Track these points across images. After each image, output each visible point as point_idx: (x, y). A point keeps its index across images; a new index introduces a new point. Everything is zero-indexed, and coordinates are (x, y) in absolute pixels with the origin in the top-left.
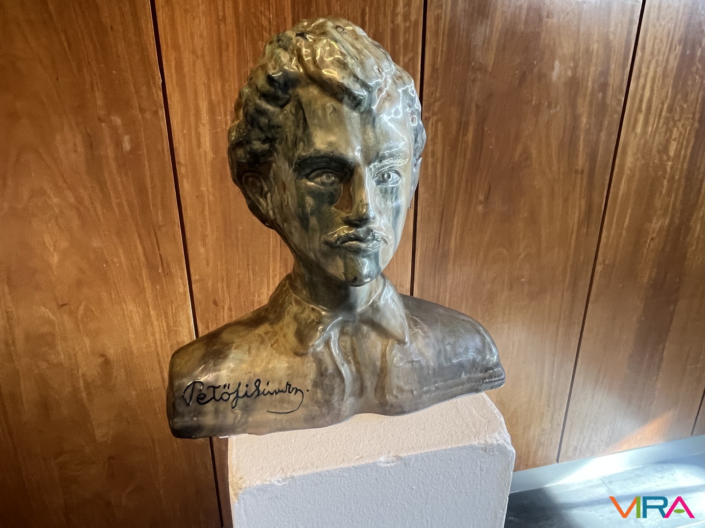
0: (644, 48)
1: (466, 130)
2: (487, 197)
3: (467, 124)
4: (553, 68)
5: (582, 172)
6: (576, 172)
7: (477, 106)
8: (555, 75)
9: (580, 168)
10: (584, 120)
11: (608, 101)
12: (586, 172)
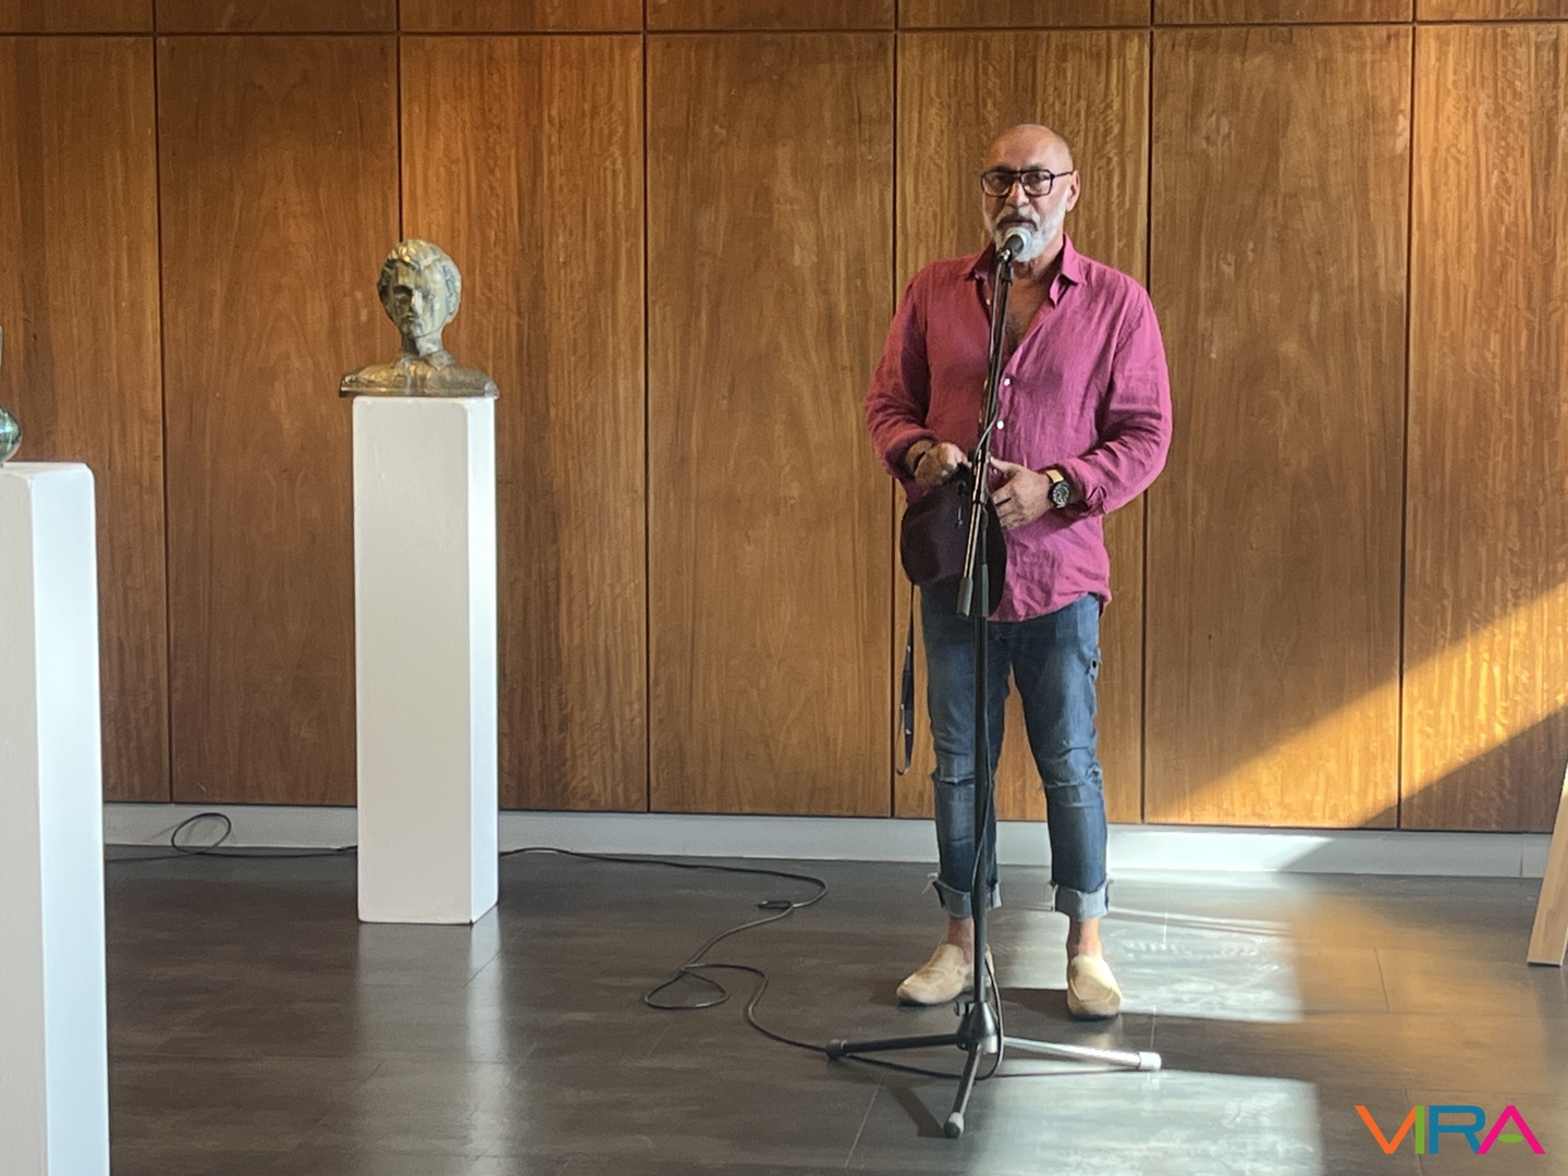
0: (905, 232)
1: (698, 315)
2: (731, 392)
3: (700, 311)
4: (793, 254)
5: (852, 370)
6: (844, 368)
7: (709, 291)
8: (797, 260)
9: (848, 364)
10: (843, 309)
11: (871, 289)
12: (857, 369)
